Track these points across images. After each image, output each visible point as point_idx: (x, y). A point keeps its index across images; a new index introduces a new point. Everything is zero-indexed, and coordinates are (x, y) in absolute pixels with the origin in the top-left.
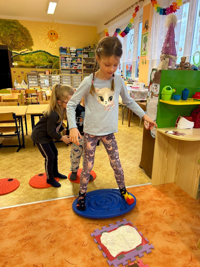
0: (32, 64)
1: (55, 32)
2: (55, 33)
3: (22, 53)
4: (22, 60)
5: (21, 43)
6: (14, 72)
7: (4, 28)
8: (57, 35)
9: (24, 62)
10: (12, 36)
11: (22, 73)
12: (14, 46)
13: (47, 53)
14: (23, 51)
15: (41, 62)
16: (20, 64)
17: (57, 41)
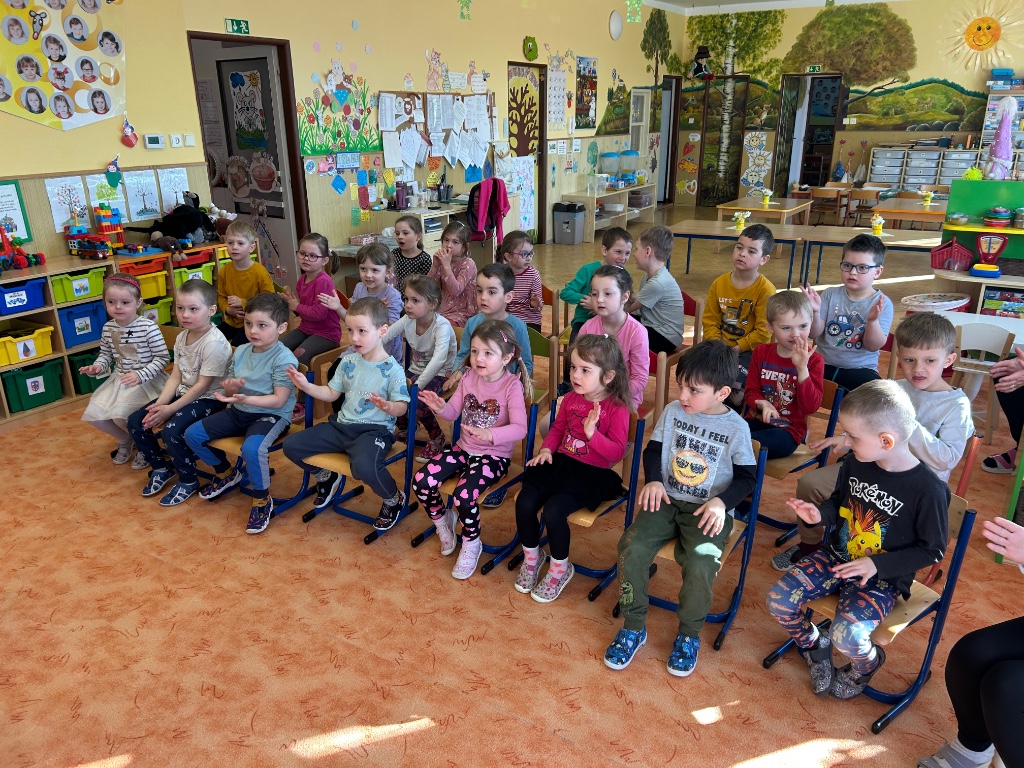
0: (897, 120)
1: (993, 21)
2: (992, 26)
3: (876, 91)
4: (873, 108)
5: (881, 63)
6: (842, 142)
7: (845, 28)
8: (998, 29)
9: (877, 114)
10: (860, 47)
11: (864, 144)
12: (859, 73)
13: (953, 86)
14: (880, 84)
15: (927, 113)
16: (863, 121)
17: (992, 49)
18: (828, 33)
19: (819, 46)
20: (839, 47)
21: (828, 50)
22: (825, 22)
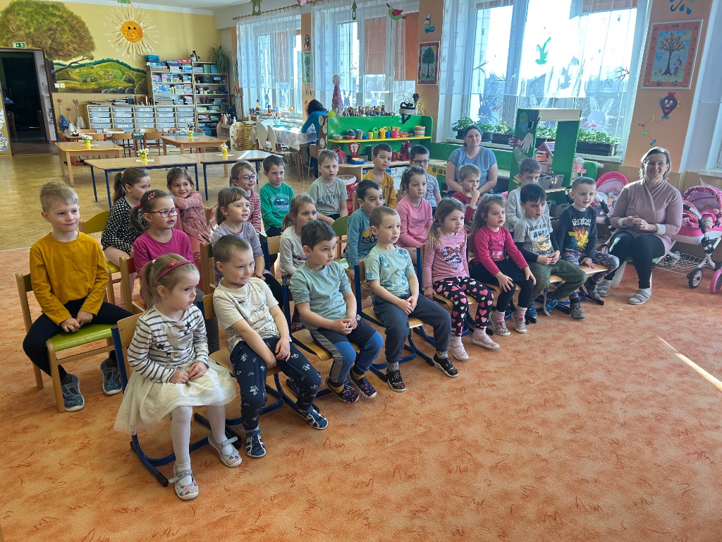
0: (93, 86)
1: (136, 24)
2: (136, 27)
3: (73, 65)
4: (74, 77)
5: (71, 45)
6: (59, 101)
7: (36, 17)
8: (141, 30)
9: (78, 81)
10: (52, 32)
11: (76, 102)
12: (56, 51)
13: (122, 64)
14: (74, 60)
15: (111, 81)
16: (70, 86)
17: (140, 42)
18: (25, 19)
19: (19, 28)
20: (35, 30)
21: (27, 32)
22: (18, 10)
